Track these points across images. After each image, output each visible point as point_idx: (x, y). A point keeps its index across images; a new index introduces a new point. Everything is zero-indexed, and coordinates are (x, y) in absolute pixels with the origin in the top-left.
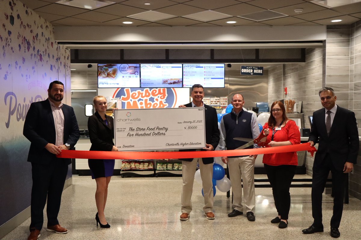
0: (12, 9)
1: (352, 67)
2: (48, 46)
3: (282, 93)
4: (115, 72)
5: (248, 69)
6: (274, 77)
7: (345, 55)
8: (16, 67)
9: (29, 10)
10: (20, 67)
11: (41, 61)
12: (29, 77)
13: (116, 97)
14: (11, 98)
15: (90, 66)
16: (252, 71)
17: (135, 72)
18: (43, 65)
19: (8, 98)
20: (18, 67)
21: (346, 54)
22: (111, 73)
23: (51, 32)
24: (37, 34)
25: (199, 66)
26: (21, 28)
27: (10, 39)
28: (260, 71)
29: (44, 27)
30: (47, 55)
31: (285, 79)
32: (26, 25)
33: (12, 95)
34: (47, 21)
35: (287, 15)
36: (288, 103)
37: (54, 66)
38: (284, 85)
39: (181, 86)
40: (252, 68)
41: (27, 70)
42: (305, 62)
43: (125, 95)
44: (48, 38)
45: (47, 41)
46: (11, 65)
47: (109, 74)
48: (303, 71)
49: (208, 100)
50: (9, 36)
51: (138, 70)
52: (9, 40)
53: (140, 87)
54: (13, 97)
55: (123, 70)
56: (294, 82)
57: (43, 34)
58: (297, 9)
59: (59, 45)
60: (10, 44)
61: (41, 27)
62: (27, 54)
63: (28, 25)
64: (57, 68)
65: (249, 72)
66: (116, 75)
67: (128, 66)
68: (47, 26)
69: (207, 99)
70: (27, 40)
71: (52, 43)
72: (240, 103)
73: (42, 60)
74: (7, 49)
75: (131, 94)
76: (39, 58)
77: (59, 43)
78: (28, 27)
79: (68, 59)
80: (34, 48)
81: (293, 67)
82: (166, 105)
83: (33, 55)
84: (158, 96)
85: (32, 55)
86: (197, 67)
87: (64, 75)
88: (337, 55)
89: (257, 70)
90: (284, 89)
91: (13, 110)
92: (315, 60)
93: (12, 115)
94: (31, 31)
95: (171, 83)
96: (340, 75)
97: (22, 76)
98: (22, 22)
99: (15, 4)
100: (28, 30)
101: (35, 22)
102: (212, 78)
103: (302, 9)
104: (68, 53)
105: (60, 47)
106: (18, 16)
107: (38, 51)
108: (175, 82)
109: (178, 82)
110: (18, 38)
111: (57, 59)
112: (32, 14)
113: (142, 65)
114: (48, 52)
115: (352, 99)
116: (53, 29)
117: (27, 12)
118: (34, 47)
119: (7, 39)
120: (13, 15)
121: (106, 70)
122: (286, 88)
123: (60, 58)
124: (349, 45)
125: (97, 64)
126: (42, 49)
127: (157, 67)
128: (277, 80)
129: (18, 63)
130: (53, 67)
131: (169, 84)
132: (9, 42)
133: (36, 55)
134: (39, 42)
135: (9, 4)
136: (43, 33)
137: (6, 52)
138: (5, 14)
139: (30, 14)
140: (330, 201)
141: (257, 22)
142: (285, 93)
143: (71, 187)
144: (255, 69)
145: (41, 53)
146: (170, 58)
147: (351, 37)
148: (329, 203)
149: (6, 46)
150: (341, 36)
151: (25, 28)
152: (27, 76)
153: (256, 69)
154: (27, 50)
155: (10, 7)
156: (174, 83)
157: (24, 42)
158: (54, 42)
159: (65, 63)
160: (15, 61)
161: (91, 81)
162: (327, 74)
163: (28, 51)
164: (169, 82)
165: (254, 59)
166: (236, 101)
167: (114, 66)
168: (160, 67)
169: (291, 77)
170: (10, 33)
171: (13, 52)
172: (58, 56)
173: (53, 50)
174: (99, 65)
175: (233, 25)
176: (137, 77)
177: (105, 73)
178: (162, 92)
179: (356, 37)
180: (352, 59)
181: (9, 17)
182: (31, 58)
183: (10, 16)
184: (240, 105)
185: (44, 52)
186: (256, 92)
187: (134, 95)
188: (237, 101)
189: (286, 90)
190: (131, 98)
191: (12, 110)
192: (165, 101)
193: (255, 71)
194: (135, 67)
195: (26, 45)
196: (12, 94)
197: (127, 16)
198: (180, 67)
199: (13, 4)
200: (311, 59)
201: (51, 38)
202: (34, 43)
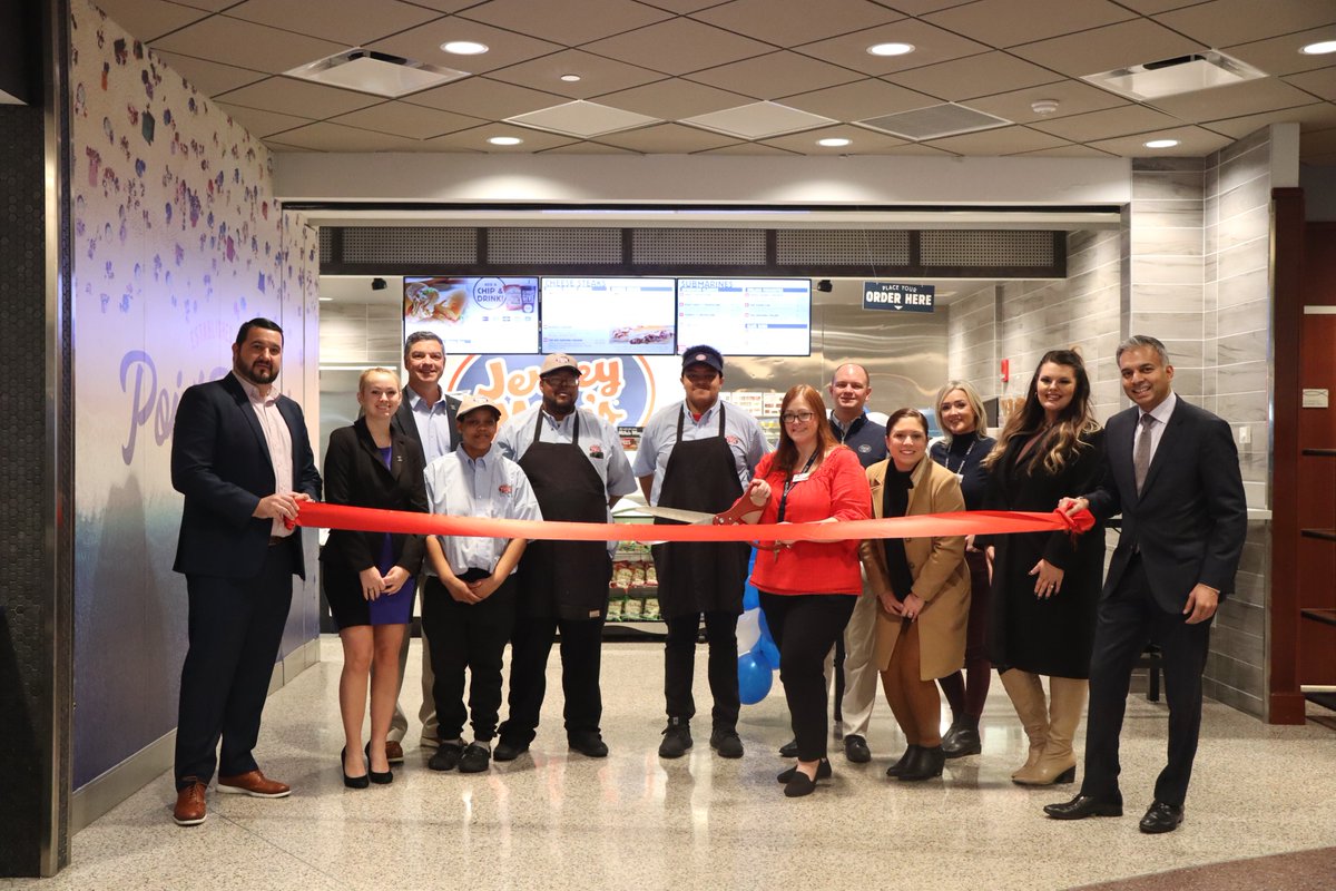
0: (150, 93)
1: (1211, 289)
2: (252, 214)
3: (994, 377)
4: (458, 304)
5: (887, 292)
6: (968, 328)
7: (1191, 253)
8: (157, 275)
9: (200, 99)
10: (168, 274)
11: (231, 260)
12: (195, 309)
13: (459, 389)
14: (140, 371)
15: (378, 285)
16: (898, 298)
17: (524, 304)
18: (235, 273)
19: (132, 369)
20: (162, 275)
21: (1193, 250)
22: (446, 305)
23: (262, 170)
24: (221, 175)
25: (729, 286)
26: (173, 153)
27: (142, 186)
28: (924, 300)
29: (242, 151)
30: (250, 241)
31: (1002, 331)
32: (189, 144)
33: (144, 361)
34: (251, 136)
35: (1010, 122)
36: (1011, 409)
37: (270, 278)
38: (1000, 351)
39: (671, 349)
40: (900, 288)
41: (189, 284)
42: (1065, 277)
43: (487, 384)
44: (253, 190)
45: (249, 199)
46: (141, 265)
47: (440, 309)
48: (1060, 306)
49: (756, 401)
50: (140, 175)
51: (532, 295)
52: (137, 188)
53: (540, 352)
54: (146, 366)
55: (485, 295)
56: (1032, 341)
57: (240, 176)
58: (1038, 100)
59: (285, 212)
60: (141, 200)
61: (234, 152)
62: (190, 237)
63: (194, 146)
64: (278, 285)
65: (890, 301)
66: (463, 312)
67: (501, 286)
68: (250, 152)
69: (753, 398)
70: (189, 190)
71: (265, 205)
72: (859, 392)
73: (234, 260)
74: (133, 215)
75: (507, 377)
76: (224, 248)
77: (285, 206)
78: (196, 149)
79: (312, 258)
80: (211, 218)
81: (1028, 295)
82: (621, 416)
83: (208, 240)
84: (594, 386)
85: (203, 239)
86: (721, 290)
87: (299, 309)
88: (1166, 252)
89: (915, 296)
90: (1000, 367)
91: (144, 409)
92: (1096, 271)
93: (141, 424)
94: (204, 165)
95: (639, 341)
96: (1175, 315)
97: (174, 302)
98: (177, 134)
99: (158, 79)
100: (194, 160)
101: (215, 137)
102: (770, 326)
103: (1057, 101)
104: (313, 238)
105: (287, 218)
106: (168, 116)
107: (223, 228)
108: (651, 337)
109: (662, 337)
110: (165, 185)
111: (279, 257)
112: (206, 110)
113: (546, 282)
114: (251, 233)
115: (1212, 392)
116: (270, 159)
117: (192, 102)
118: (211, 214)
119: (131, 185)
120: (153, 113)
121: (432, 296)
122: (1007, 361)
123: (287, 254)
124: (1202, 220)
125: (402, 277)
126: (235, 223)
127: (595, 288)
128: (978, 336)
129: (162, 261)
130: (266, 279)
131: (631, 342)
132: (139, 194)
133: (217, 240)
134: (225, 197)
135: (140, 78)
136: (240, 172)
137: (127, 225)
138: (129, 109)
139: (201, 110)
140: (1144, 714)
141: (914, 142)
142: (1003, 376)
143: (316, 668)
144: (909, 292)
145: (231, 233)
146: (635, 261)
147: (1207, 196)
148: (1142, 717)
149: (128, 207)
150: (1177, 192)
151: (186, 153)
152: (187, 303)
153: (913, 293)
154: (189, 223)
155: (143, 87)
156: (650, 339)
157: (181, 197)
158: (270, 201)
159: (302, 272)
160: (155, 255)
161: (378, 336)
162: (1133, 310)
163: (194, 225)
164: (632, 336)
165: (905, 267)
166: (843, 385)
167: (456, 286)
168: (604, 288)
169: (1021, 326)
170: (140, 166)
171: (149, 225)
172: (281, 246)
173: (266, 227)
174: (408, 281)
175: (841, 153)
176: (529, 319)
177: (427, 307)
178: (607, 371)
179: (1221, 197)
180: (1209, 263)
181: (140, 118)
182: (202, 248)
183: (143, 114)
184: (857, 397)
185: (241, 231)
186: (908, 379)
187: (518, 381)
188: (849, 386)
189: (1005, 367)
190: (506, 392)
191: (140, 409)
192: (617, 403)
193: (908, 299)
194: (524, 288)
195: (188, 205)
196: (144, 356)
197: (505, 120)
198: (669, 289)
199: (154, 77)
200: (1083, 267)
201: (262, 190)
202: (212, 201)
